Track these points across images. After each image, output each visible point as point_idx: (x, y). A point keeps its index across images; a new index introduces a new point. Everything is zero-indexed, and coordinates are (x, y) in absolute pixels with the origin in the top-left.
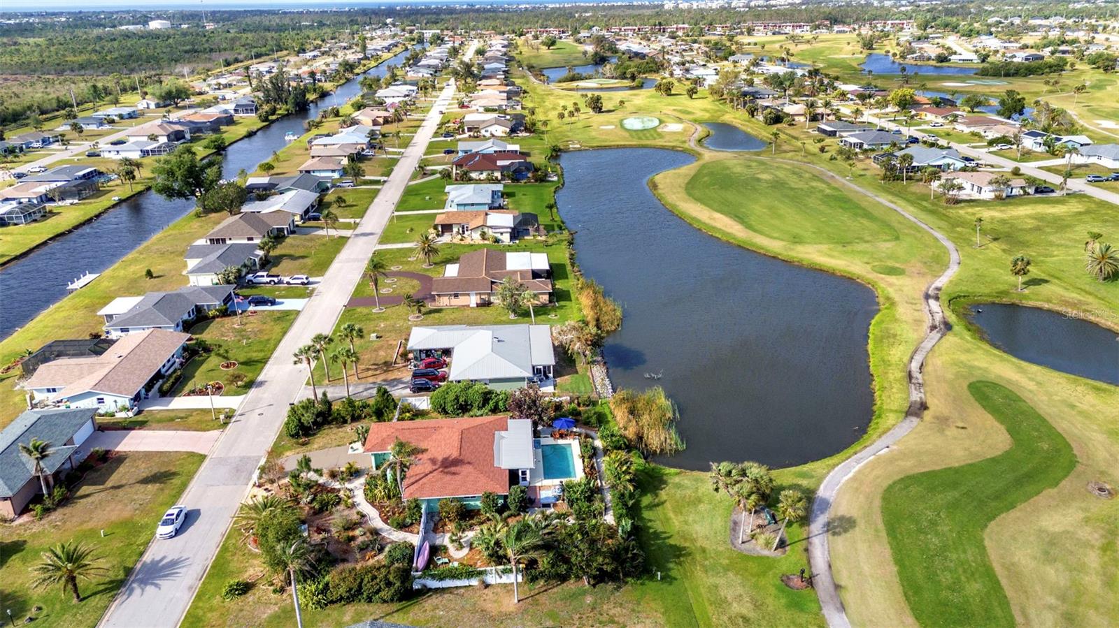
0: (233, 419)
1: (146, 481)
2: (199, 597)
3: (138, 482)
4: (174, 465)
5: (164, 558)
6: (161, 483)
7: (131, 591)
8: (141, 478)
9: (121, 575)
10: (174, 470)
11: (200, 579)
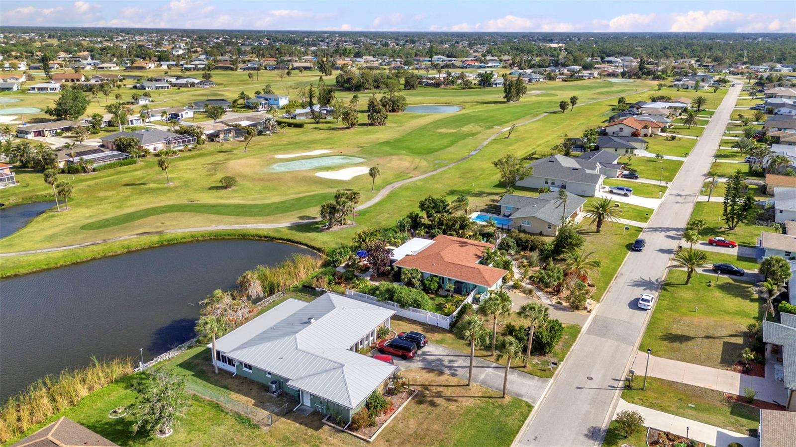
0: (621, 384)
1: (687, 338)
2: (615, 270)
3: (693, 338)
4: (667, 347)
5: (645, 290)
6: (671, 334)
7: (657, 280)
8: (693, 341)
9: (667, 287)
10: (665, 343)
11: (617, 276)
